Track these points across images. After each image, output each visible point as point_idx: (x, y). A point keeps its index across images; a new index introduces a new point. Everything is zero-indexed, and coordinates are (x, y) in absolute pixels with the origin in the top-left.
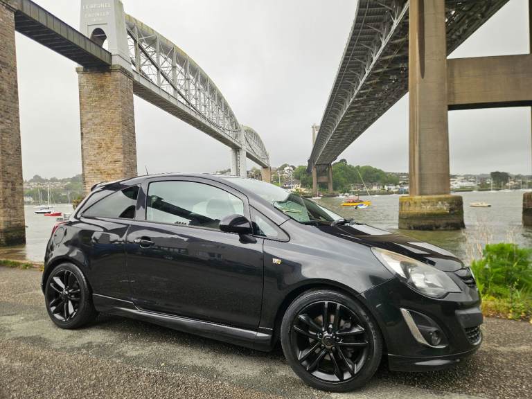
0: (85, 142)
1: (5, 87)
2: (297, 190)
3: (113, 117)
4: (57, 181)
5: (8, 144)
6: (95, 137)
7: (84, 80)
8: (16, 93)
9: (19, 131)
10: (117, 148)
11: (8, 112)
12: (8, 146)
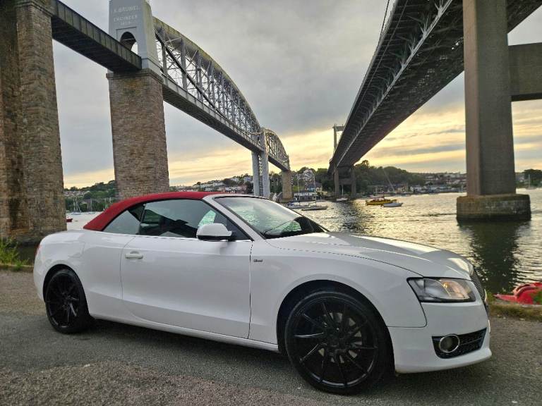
0: (116, 149)
1: (45, 94)
2: (319, 193)
3: (144, 122)
4: (77, 190)
5: (49, 152)
6: (127, 143)
7: (115, 86)
8: (55, 99)
9: (59, 139)
10: (149, 154)
11: (48, 120)
12: (49, 155)
